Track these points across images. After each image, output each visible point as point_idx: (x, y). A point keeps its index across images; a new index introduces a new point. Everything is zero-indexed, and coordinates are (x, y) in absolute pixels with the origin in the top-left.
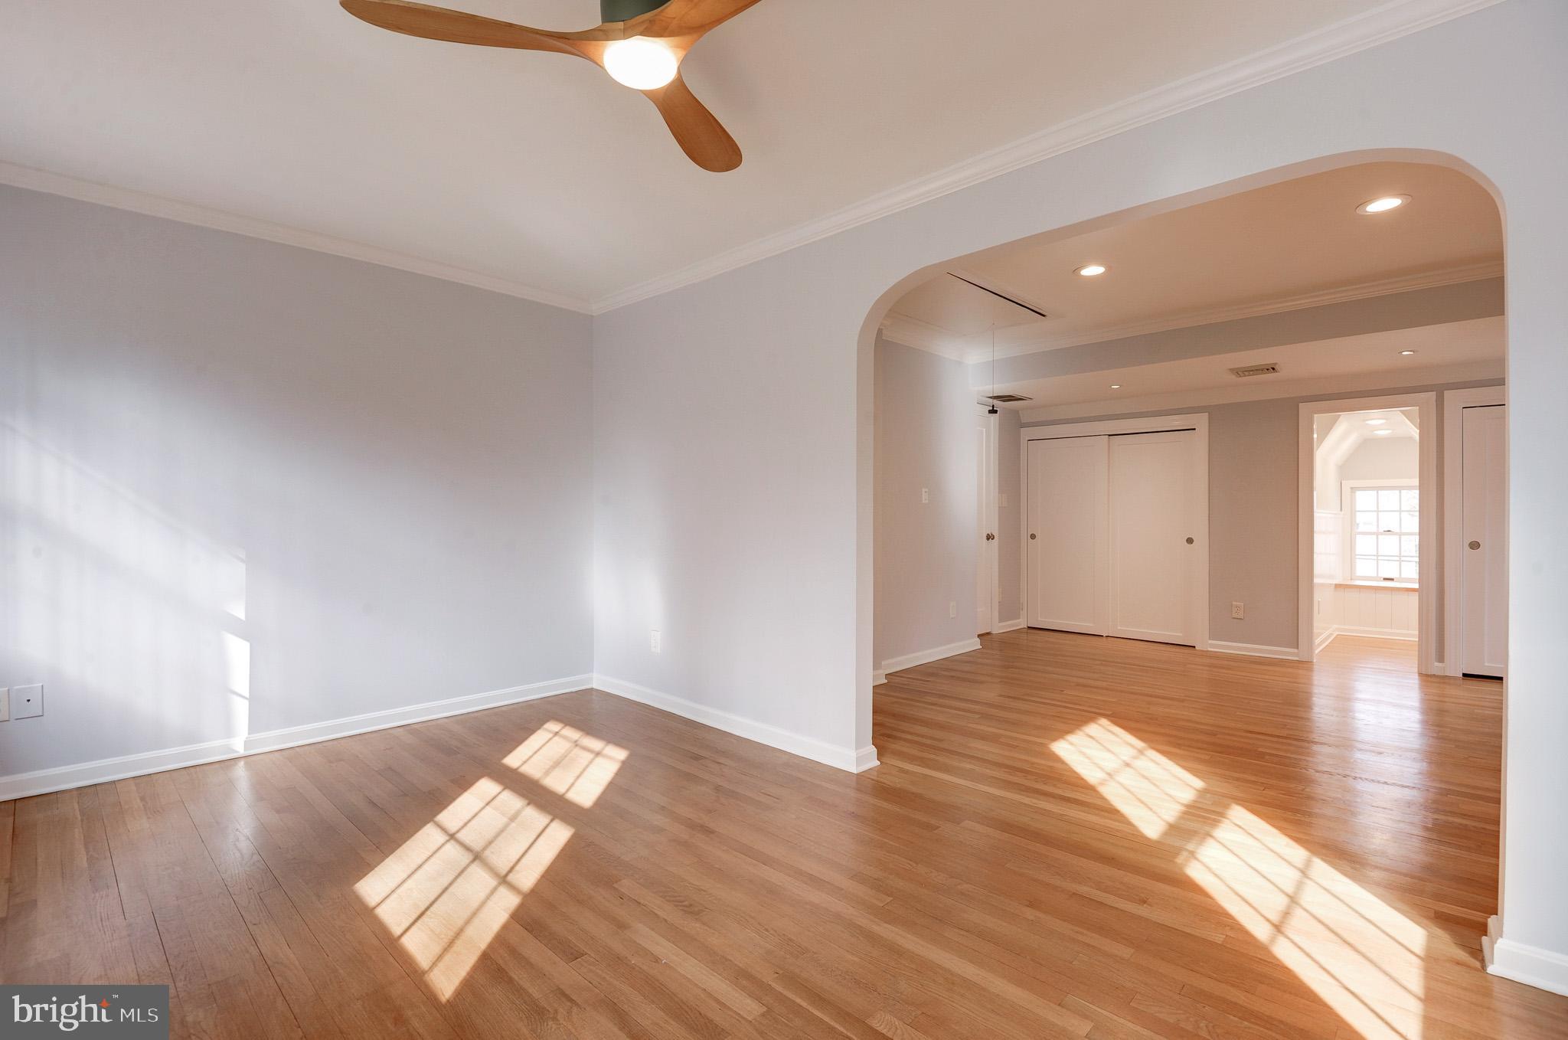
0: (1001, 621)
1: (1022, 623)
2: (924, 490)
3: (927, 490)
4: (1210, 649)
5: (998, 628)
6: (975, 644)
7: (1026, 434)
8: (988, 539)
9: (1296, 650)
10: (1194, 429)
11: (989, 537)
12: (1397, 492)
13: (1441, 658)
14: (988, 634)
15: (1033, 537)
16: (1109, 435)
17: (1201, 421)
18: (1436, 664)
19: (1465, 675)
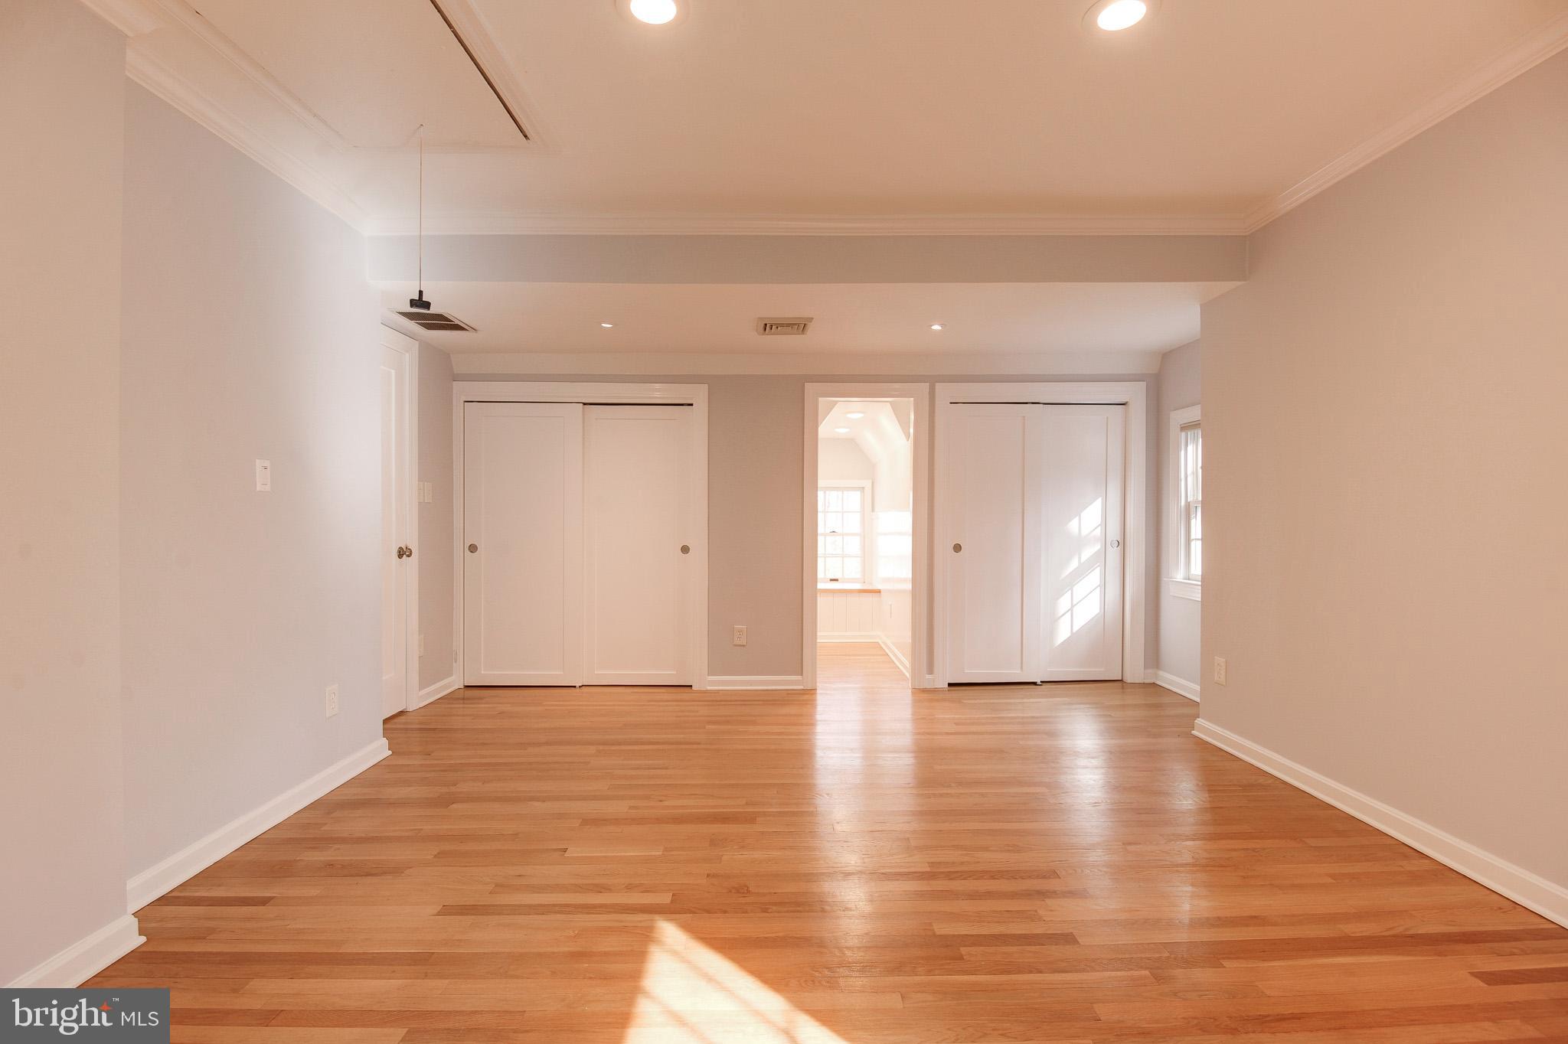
0: (422, 687)
1: (454, 682)
2: (259, 463)
3: (267, 463)
4: (709, 688)
5: (417, 699)
6: (378, 750)
7: (462, 390)
8: (400, 556)
9: (800, 678)
10: (692, 405)
11: (402, 553)
12: (840, 493)
13: (931, 671)
14: (401, 713)
15: (473, 548)
16: (585, 404)
17: (699, 394)
18: (928, 676)
19: (950, 685)
